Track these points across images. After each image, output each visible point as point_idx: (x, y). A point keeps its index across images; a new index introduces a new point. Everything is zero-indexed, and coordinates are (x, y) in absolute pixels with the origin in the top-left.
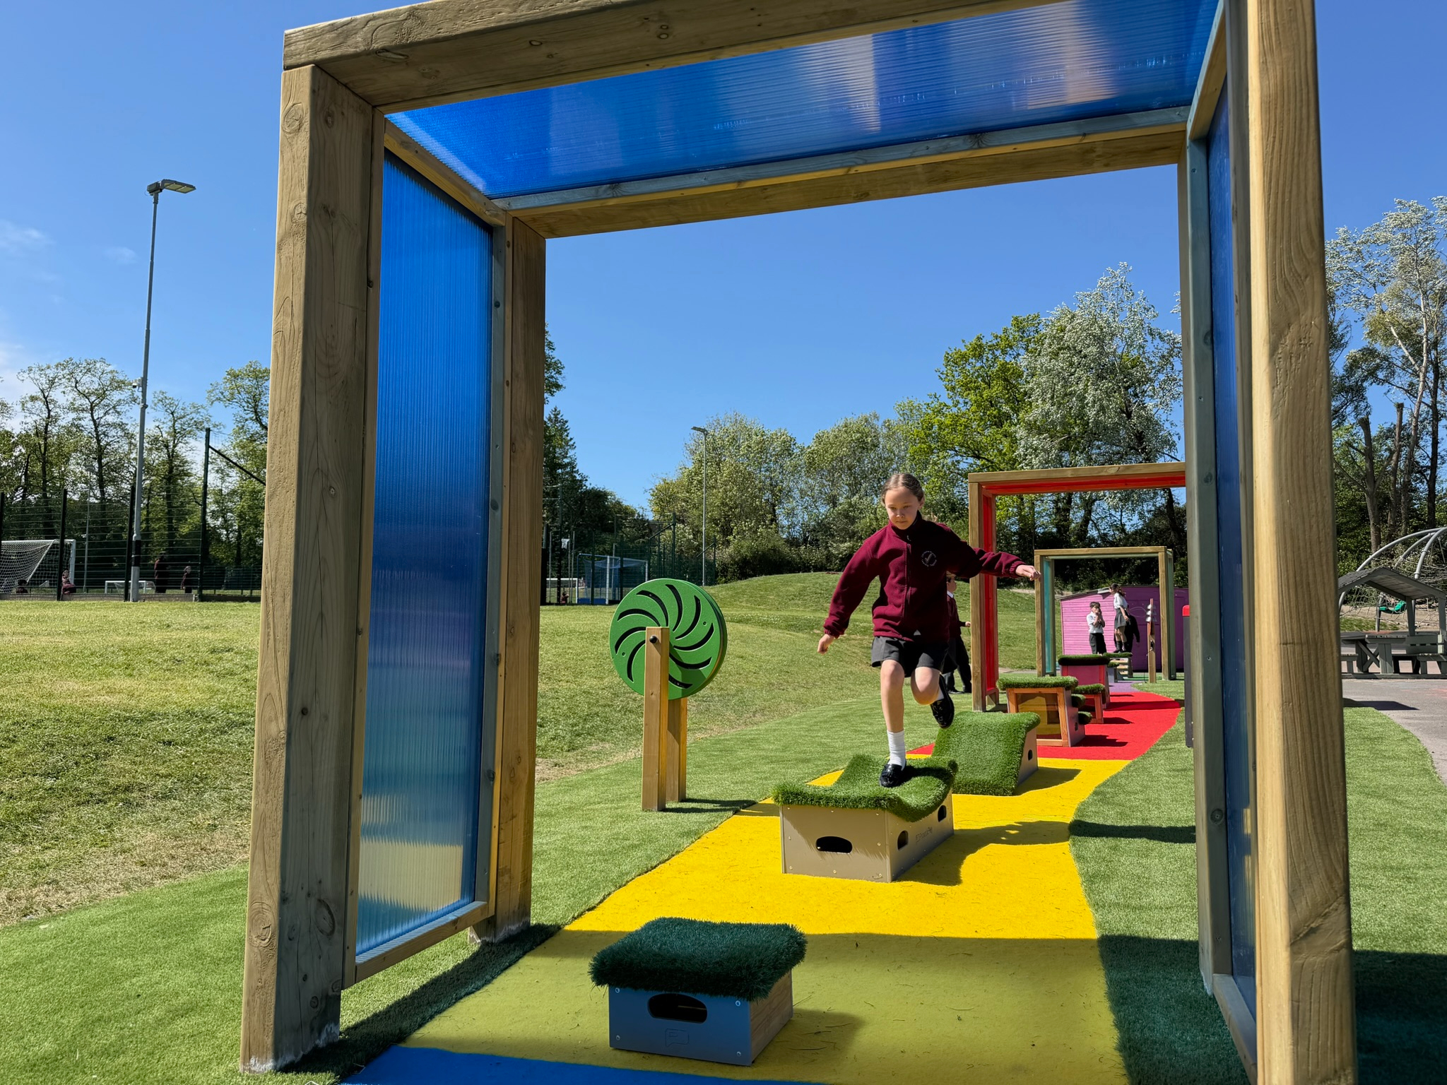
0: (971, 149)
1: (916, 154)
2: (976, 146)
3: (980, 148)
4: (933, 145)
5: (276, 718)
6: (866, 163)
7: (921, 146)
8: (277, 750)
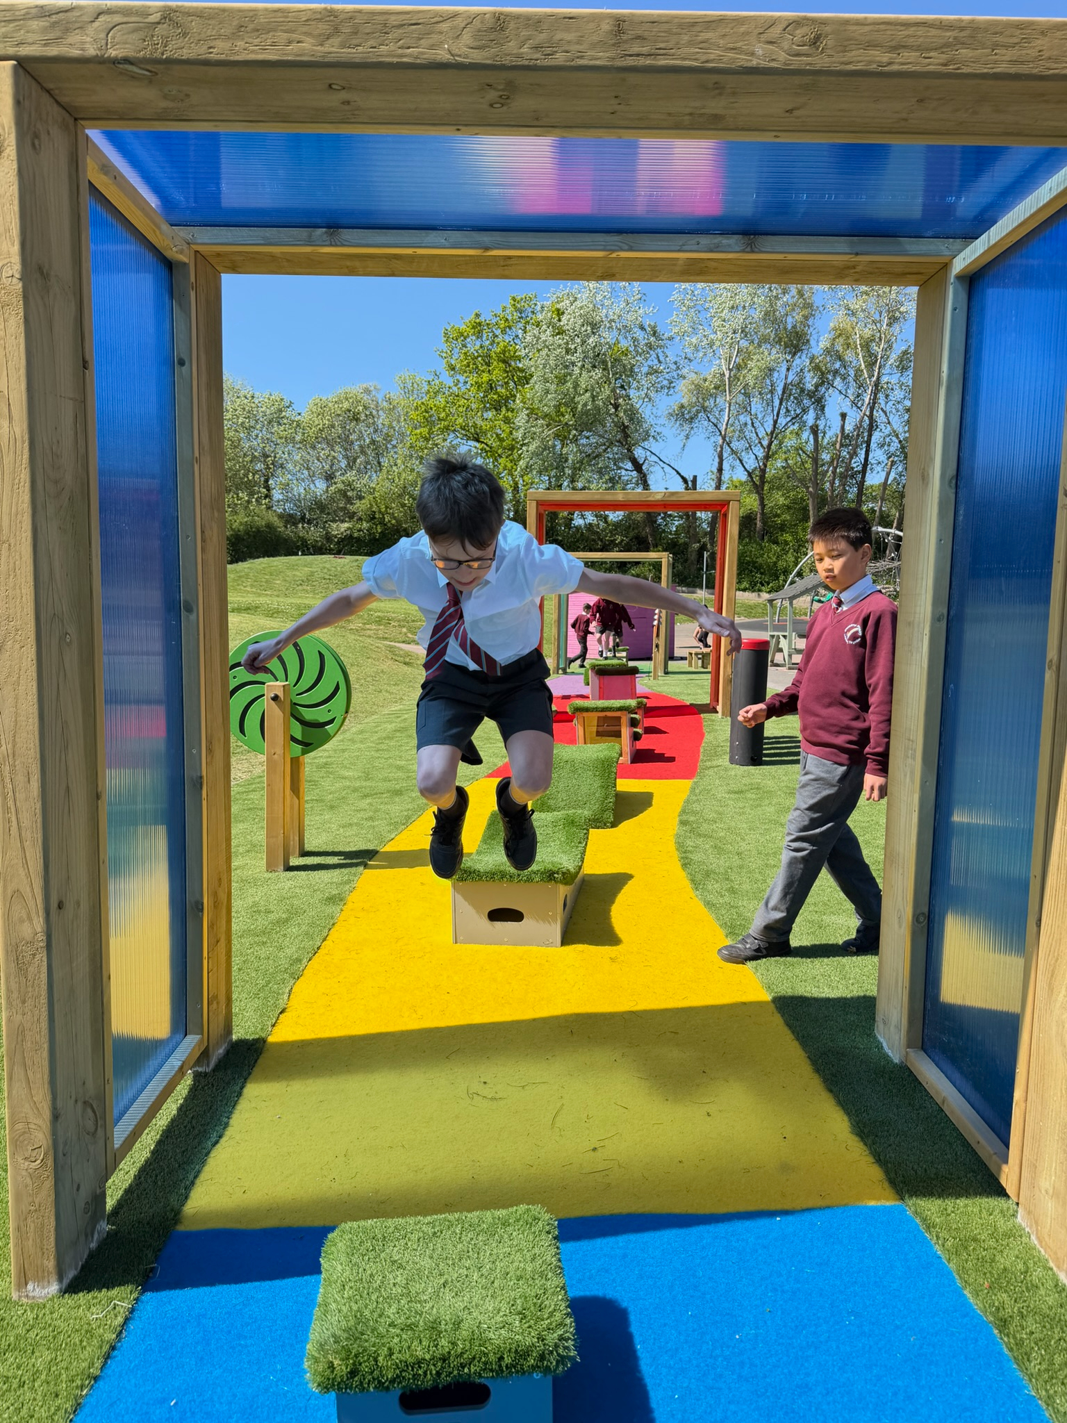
0: (743, 251)
1: (685, 248)
2: (749, 249)
3: (752, 252)
4: (705, 240)
5: (30, 919)
6: (631, 249)
7: (692, 240)
8: (34, 955)
